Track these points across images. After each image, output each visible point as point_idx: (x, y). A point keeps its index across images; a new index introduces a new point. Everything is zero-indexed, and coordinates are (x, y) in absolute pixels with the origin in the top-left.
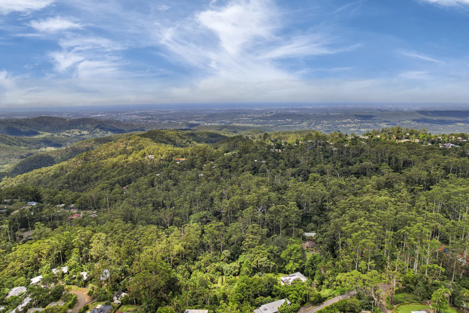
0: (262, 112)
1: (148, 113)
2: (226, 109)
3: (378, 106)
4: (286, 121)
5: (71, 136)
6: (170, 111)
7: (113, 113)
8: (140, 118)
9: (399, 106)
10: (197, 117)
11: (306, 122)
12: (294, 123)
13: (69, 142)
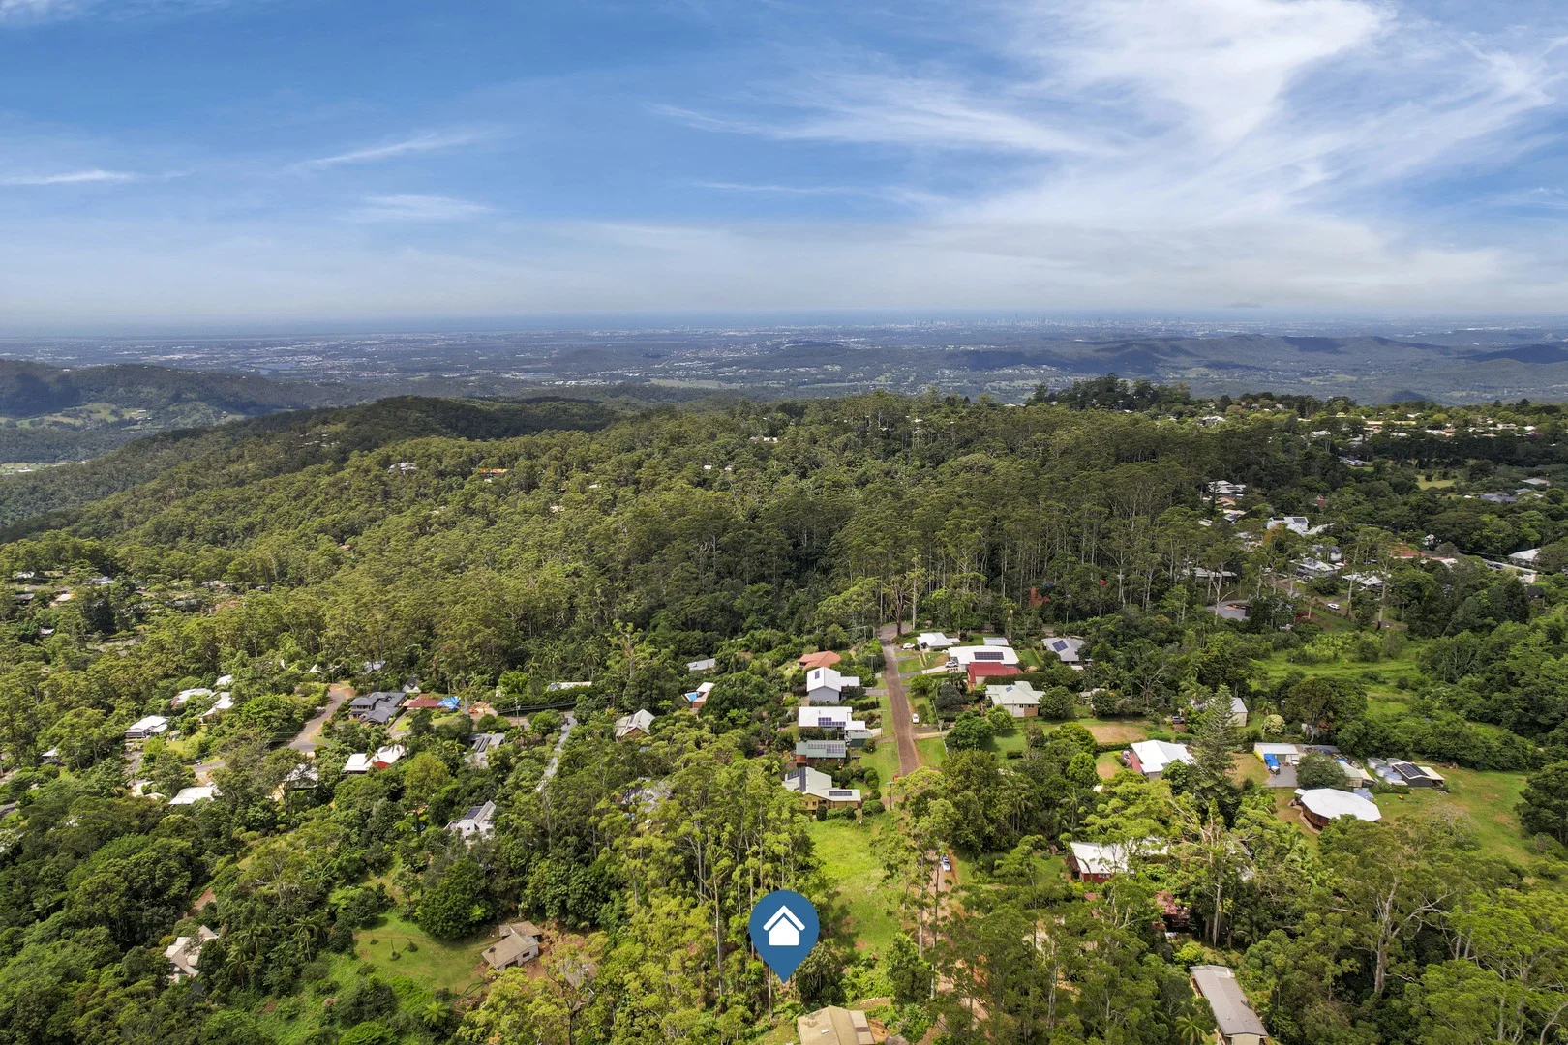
0: (746, 342)
1: (356, 346)
2: (626, 332)
3: (1117, 323)
4: (826, 372)
5: (84, 426)
6: (434, 341)
7: (230, 349)
8: (329, 363)
9: (1183, 323)
10: (529, 361)
11: (887, 375)
12: (851, 377)
13: (85, 447)
